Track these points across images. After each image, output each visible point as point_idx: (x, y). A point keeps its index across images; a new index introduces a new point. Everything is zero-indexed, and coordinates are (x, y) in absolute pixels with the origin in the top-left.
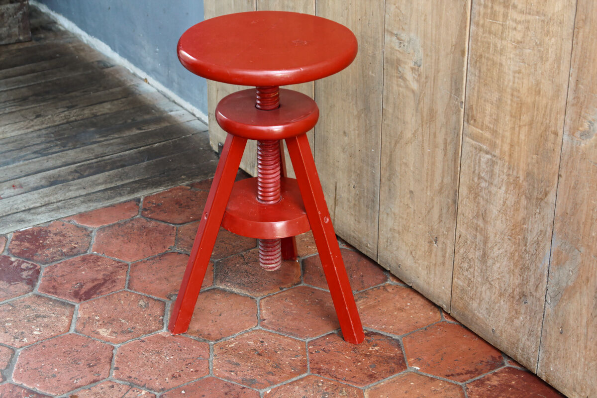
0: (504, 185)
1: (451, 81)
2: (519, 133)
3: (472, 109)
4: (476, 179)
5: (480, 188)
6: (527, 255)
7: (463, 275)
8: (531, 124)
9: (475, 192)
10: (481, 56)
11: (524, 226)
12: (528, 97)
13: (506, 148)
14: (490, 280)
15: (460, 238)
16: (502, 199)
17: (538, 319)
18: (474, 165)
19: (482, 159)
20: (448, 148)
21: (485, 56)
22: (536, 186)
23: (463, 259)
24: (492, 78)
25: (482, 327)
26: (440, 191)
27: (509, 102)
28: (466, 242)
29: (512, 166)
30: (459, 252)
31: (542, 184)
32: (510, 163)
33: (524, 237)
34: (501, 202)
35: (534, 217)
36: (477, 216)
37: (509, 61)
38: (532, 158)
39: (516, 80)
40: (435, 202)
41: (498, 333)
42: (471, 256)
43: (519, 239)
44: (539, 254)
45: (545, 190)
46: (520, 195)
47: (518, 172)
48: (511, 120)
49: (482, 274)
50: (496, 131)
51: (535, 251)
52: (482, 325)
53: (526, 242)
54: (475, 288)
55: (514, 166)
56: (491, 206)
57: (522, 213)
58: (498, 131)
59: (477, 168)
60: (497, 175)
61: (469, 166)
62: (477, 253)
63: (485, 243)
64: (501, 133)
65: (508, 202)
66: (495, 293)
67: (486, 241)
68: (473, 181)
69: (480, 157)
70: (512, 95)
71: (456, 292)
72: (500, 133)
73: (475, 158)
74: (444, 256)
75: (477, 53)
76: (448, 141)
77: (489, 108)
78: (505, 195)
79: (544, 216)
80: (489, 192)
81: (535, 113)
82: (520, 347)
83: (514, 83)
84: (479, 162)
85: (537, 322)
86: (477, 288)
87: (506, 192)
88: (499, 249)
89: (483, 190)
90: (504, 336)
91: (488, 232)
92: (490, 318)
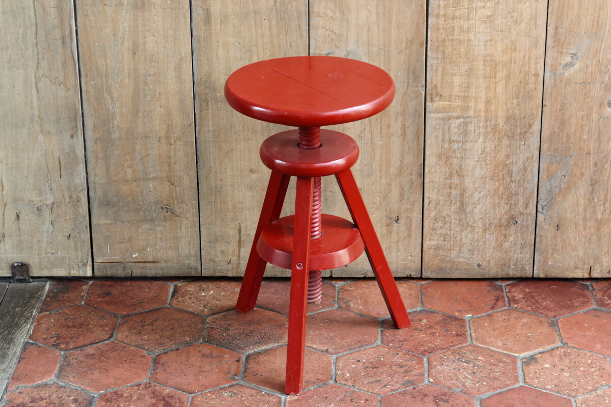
0: (481, 137)
1: (408, 72)
2: (495, 89)
3: (436, 87)
4: (446, 145)
5: (452, 151)
6: (514, 184)
7: (436, 234)
8: (508, 77)
9: (445, 157)
10: (444, 41)
11: (508, 161)
12: (503, 56)
13: (481, 106)
14: (471, 223)
15: (429, 203)
16: (480, 150)
17: (530, 230)
18: (443, 134)
19: (453, 125)
20: (408, 131)
21: (449, 39)
22: (518, 124)
23: (436, 220)
24: (459, 54)
25: (465, 269)
26: (400, 172)
27: (481, 68)
28: (439, 204)
29: (490, 117)
30: (429, 216)
31: (525, 120)
32: (486, 116)
33: (509, 170)
34: (479, 152)
35: (518, 150)
36: (451, 175)
37: (478, 34)
38: (512, 103)
39: (488, 47)
40: (393, 186)
41: (484, 264)
42: (444, 214)
43: (503, 175)
44: (527, 177)
45: (529, 123)
46: (500, 138)
47: (496, 121)
48: (485, 82)
49: (461, 223)
50: (468, 96)
51: (522, 177)
52: (465, 267)
53: (512, 174)
54: (452, 239)
55: (491, 117)
56: (467, 160)
57: (504, 151)
58: (471, 95)
59: (447, 135)
60: (473, 132)
61: (436, 137)
62: (453, 208)
63: (462, 195)
64: (474, 95)
65: (488, 150)
66: (478, 232)
67: (463, 192)
68: (442, 147)
69: (450, 124)
70: (485, 61)
71: (429, 253)
72: (472, 97)
73: (443, 128)
74: (409, 229)
75: (438, 40)
76: (407, 126)
77: (457, 80)
78: (483, 145)
79: (529, 145)
80: (465, 149)
81: (513, 66)
82: (512, 263)
83: (486, 50)
84: (449, 129)
85: (529, 234)
86: (455, 238)
87: (484, 142)
88: (480, 193)
89: (457, 150)
90: (492, 263)
91: (466, 184)
92: (474, 256)
